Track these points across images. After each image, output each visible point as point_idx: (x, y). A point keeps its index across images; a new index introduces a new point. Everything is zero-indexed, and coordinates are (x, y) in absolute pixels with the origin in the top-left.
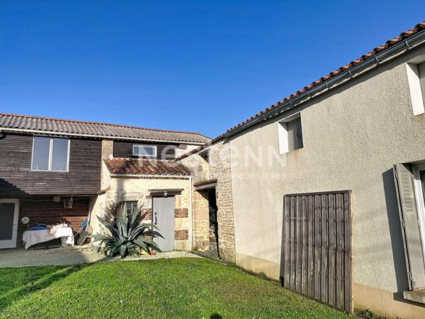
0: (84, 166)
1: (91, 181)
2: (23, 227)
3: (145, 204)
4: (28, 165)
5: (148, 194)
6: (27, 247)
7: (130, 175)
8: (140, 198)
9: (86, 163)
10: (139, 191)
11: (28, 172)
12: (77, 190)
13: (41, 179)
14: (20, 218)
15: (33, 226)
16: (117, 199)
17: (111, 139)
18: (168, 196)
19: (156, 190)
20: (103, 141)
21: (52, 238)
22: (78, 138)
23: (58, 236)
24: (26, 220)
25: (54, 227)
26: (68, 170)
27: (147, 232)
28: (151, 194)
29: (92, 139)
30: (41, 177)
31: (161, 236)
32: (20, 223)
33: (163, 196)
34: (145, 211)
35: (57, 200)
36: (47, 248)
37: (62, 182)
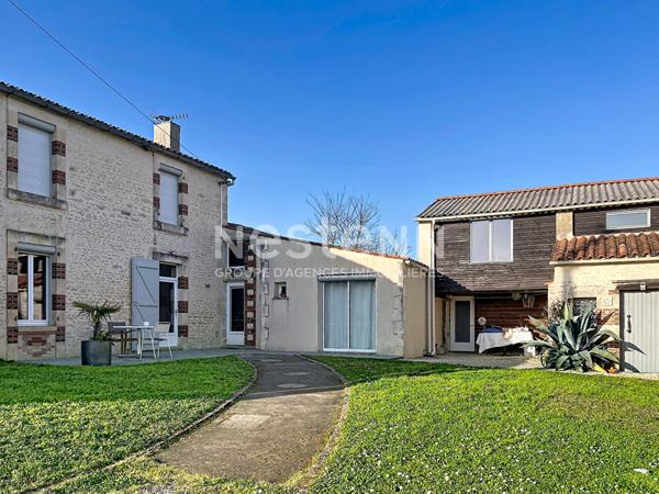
0: (532, 253)
1: (541, 271)
2: (479, 329)
3: (607, 303)
4: (467, 257)
5: (614, 287)
6: (480, 352)
7: (582, 261)
8: (600, 293)
9: (535, 248)
10: (598, 284)
11: (467, 266)
12: (525, 283)
13: (482, 273)
14: (476, 318)
15: (488, 328)
16: (564, 296)
17: (570, 210)
18: (647, 290)
19: (627, 281)
20: (557, 215)
21: (508, 344)
22: (523, 216)
23: (514, 341)
24: (483, 321)
25: (510, 330)
26: (512, 260)
27: (611, 342)
28: (618, 287)
29: (543, 214)
30: (481, 270)
31: (639, 350)
32: (477, 324)
33: (639, 291)
34: (607, 313)
35: (517, 297)
36: (504, 354)
37: (506, 275)
